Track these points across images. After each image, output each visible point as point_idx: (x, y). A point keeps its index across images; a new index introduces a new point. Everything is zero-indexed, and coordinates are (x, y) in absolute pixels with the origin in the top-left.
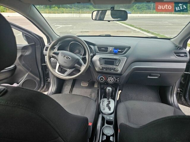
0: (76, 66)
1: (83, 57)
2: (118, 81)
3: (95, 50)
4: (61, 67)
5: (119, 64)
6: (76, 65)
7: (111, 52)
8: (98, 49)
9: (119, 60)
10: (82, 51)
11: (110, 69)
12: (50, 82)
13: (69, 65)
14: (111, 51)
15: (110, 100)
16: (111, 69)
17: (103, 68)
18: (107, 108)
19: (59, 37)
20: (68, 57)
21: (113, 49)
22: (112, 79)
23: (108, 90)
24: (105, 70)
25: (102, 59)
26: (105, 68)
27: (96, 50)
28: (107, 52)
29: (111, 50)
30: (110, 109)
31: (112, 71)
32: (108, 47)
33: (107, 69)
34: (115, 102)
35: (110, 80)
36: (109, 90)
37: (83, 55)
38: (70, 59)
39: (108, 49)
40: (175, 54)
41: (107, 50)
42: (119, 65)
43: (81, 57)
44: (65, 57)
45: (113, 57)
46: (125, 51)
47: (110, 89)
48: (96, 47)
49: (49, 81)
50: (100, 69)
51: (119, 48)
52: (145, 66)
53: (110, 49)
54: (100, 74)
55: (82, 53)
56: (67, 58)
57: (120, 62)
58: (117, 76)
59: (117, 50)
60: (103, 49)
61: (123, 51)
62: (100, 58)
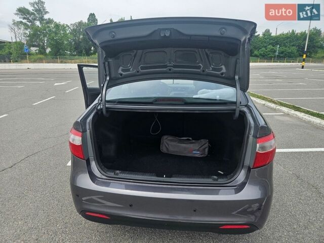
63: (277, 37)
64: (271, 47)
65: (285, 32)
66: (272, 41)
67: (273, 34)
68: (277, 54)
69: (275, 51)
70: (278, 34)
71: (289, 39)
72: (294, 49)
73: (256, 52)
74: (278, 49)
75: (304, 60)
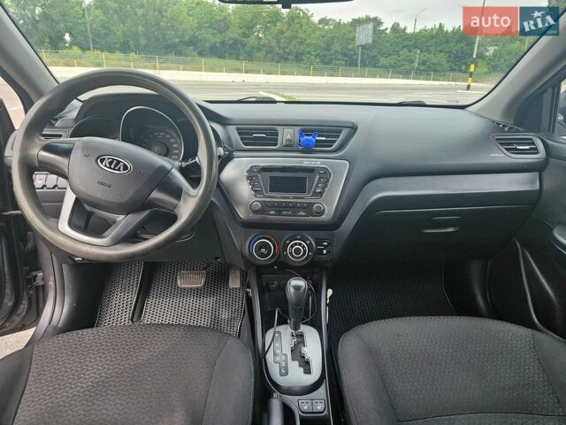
0: (157, 199)
1: (184, 164)
2: (325, 252)
3: (229, 139)
4: (86, 206)
5: (323, 189)
6: (156, 195)
7: (290, 146)
8: (238, 137)
9: (325, 173)
10: (176, 149)
11: (294, 208)
12: (43, 286)
13: (125, 194)
14: (289, 140)
15: (304, 328)
16: (297, 207)
17: (266, 207)
18: (297, 363)
20: (119, 162)
21: (297, 135)
22: (303, 247)
23: (292, 290)
24: (272, 212)
25: (258, 172)
26: (272, 206)
27: (233, 138)
28: (276, 145)
29: (289, 137)
30: (306, 366)
31: (302, 217)
32: (278, 128)
33: (280, 208)
34: (321, 334)
35: (297, 251)
36: (297, 288)
37: (185, 159)
38: (125, 167)
39: (277, 134)
40: (501, 144)
41: (277, 140)
42: (326, 189)
44: (102, 161)
45: (302, 162)
46: (339, 140)
47: (301, 283)
48: (232, 130)
49: (39, 282)
50: (256, 212)
51: (319, 131)
52: (412, 189)
53: (286, 135)
54: (254, 233)
56: (111, 163)
57: (328, 181)
58: (322, 234)
59: (311, 137)
60: (259, 136)
61: (334, 142)
62: (251, 170)
63: (415, 36)
64: (404, 52)
65: (429, 27)
66: (406, 42)
67: (410, 31)
68: (416, 65)
69: (412, 61)
70: (417, 30)
71: (434, 39)
72: (442, 58)
73: (383, 61)
74: (418, 55)
75: (471, 75)
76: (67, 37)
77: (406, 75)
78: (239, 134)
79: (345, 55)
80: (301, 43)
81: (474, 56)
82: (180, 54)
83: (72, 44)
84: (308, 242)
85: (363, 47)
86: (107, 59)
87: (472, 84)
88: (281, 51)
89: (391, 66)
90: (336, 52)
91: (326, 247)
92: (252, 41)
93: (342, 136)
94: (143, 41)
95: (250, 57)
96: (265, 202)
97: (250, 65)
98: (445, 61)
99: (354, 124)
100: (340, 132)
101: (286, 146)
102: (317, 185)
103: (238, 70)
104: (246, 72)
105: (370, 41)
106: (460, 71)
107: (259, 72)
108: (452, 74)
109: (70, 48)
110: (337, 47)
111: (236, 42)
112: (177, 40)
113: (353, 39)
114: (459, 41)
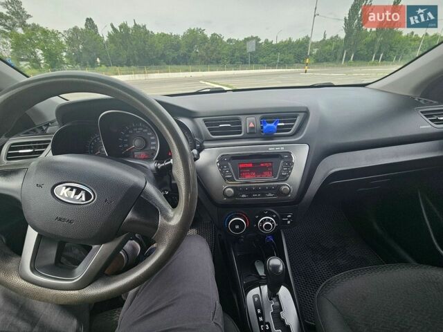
1: (160, 166)
2: (289, 222)
3: (199, 131)
5: (289, 172)
7: (254, 133)
8: (206, 128)
10: (153, 140)
11: (263, 191)
14: (252, 128)
16: (266, 190)
17: (238, 191)
19: (66, 102)
21: (259, 122)
22: (272, 222)
24: (243, 196)
25: (228, 160)
26: (243, 190)
27: (202, 130)
28: (240, 133)
29: (252, 125)
31: (270, 197)
32: (241, 117)
33: (251, 191)
35: (268, 226)
39: (240, 123)
41: (241, 128)
42: (291, 173)
43: (152, 165)
45: (267, 149)
46: (296, 124)
50: (228, 197)
53: (249, 123)
55: (156, 145)
57: (292, 164)
59: (272, 125)
60: (225, 126)
61: (292, 126)
62: (220, 159)
63: (277, 45)
64: (272, 55)
65: (284, 40)
66: (273, 49)
67: (274, 43)
68: (278, 61)
69: (276, 59)
70: (278, 42)
71: (287, 46)
72: (291, 57)
73: (261, 60)
74: (279, 56)
75: (307, 64)
76: (98, 60)
77: (273, 67)
78: (207, 125)
79: (241, 58)
80: (219, 53)
81: (309, 54)
82: (157, 64)
83: (101, 64)
84: (274, 216)
85: (251, 53)
86: (120, 70)
87: (308, 70)
88: (209, 59)
89: (265, 63)
90: (237, 57)
91: (289, 219)
92: (193, 54)
93: (298, 120)
94: (137, 59)
95: (193, 63)
96: (236, 187)
97: (194, 67)
98: (292, 58)
99: (307, 108)
100: (296, 117)
101: (250, 133)
102: (282, 169)
103: (187, 71)
104: (192, 71)
105: (254, 50)
106: (300, 63)
107: (198, 71)
108: (297, 64)
109: (101, 66)
110: (237, 54)
111: (185, 55)
112: (154, 57)
113: (245, 49)
114: (299, 47)
